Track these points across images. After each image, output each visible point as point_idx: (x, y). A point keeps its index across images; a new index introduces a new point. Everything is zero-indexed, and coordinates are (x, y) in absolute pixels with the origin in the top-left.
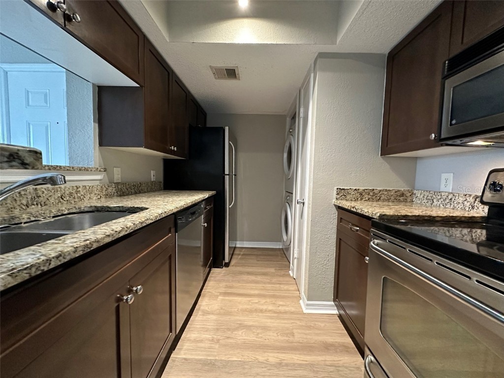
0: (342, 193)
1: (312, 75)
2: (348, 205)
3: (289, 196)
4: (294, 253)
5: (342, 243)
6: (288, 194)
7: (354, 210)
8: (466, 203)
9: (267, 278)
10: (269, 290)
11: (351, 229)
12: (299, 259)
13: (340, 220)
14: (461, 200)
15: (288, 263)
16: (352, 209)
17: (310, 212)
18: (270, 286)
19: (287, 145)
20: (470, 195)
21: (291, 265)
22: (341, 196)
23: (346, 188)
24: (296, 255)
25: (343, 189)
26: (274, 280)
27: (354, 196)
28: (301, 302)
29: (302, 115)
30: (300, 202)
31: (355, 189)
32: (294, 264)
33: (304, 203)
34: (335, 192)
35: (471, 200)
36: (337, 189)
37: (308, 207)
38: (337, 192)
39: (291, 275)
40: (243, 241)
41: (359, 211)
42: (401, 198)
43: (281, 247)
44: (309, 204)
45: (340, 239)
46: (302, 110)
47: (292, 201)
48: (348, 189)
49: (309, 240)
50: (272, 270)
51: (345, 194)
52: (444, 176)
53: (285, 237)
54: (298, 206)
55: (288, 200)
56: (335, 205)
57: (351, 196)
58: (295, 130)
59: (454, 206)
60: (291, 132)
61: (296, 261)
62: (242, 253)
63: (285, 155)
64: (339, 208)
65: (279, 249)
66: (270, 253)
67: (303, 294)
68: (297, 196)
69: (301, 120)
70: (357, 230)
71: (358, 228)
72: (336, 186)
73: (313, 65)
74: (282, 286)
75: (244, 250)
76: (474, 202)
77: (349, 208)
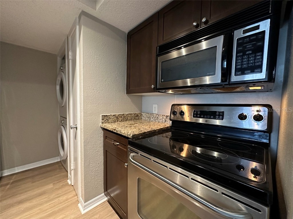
0: (106, 119)
1: (78, 27)
2: (111, 128)
3: (63, 120)
4: (71, 165)
5: (108, 153)
6: (63, 118)
7: (115, 131)
8: (163, 119)
9: (45, 197)
10: (47, 210)
11: (113, 144)
12: (76, 170)
13: (105, 137)
14: (161, 117)
15: (66, 173)
16: (114, 131)
17: (83, 135)
18: (48, 204)
19: (59, 79)
20: (164, 115)
21: (69, 175)
22: (105, 121)
23: (108, 115)
24: (72, 168)
25: (106, 116)
26: (52, 196)
27: (113, 119)
28: (79, 205)
29: (70, 57)
30: (73, 127)
31: (114, 115)
32: (71, 175)
33: (76, 128)
34: (101, 118)
35: (165, 117)
36: (102, 116)
37: (81, 132)
38: (102, 118)
39: (70, 183)
40: (15, 167)
41: (119, 132)
42: (137, 118)
43: (59, 160)
44: (81, 129)
45: (106, 151)
46: (70, 53)
47: (66, 125)
48: (109, 116)
49: (83, 157)
50: (51, 186)
51: (107, 119)
52: (154, 106)
53: (62, 153)
54: (72, 130)
55: (63, 123)
56: (101, 127)
57: (112, 120)
58: (65, 68)
59: (159, 121)
60: (62, 69)
61: (72, 172)
62: (12, 181)
63: (58, 88)
64: (104, 129)
65: (57, 162)
66: (49, 169)
67: (81, 198)
68: (70, 121)
69: (70, 61)
70: (118, 145)
71: (118, 143)
72: (101, 114)
73: (78, 19)
74: (61, 198)
75: (15, 176)
76: (166, 119)
77: (112, 130)
